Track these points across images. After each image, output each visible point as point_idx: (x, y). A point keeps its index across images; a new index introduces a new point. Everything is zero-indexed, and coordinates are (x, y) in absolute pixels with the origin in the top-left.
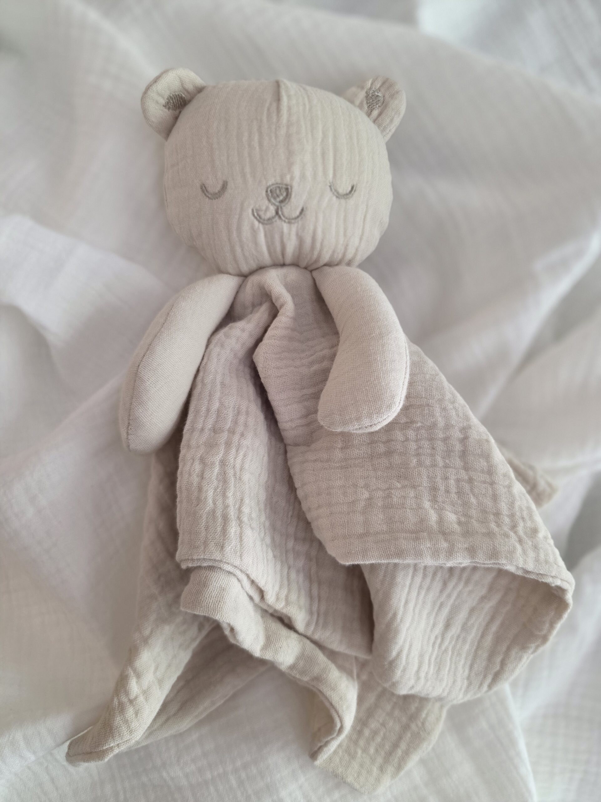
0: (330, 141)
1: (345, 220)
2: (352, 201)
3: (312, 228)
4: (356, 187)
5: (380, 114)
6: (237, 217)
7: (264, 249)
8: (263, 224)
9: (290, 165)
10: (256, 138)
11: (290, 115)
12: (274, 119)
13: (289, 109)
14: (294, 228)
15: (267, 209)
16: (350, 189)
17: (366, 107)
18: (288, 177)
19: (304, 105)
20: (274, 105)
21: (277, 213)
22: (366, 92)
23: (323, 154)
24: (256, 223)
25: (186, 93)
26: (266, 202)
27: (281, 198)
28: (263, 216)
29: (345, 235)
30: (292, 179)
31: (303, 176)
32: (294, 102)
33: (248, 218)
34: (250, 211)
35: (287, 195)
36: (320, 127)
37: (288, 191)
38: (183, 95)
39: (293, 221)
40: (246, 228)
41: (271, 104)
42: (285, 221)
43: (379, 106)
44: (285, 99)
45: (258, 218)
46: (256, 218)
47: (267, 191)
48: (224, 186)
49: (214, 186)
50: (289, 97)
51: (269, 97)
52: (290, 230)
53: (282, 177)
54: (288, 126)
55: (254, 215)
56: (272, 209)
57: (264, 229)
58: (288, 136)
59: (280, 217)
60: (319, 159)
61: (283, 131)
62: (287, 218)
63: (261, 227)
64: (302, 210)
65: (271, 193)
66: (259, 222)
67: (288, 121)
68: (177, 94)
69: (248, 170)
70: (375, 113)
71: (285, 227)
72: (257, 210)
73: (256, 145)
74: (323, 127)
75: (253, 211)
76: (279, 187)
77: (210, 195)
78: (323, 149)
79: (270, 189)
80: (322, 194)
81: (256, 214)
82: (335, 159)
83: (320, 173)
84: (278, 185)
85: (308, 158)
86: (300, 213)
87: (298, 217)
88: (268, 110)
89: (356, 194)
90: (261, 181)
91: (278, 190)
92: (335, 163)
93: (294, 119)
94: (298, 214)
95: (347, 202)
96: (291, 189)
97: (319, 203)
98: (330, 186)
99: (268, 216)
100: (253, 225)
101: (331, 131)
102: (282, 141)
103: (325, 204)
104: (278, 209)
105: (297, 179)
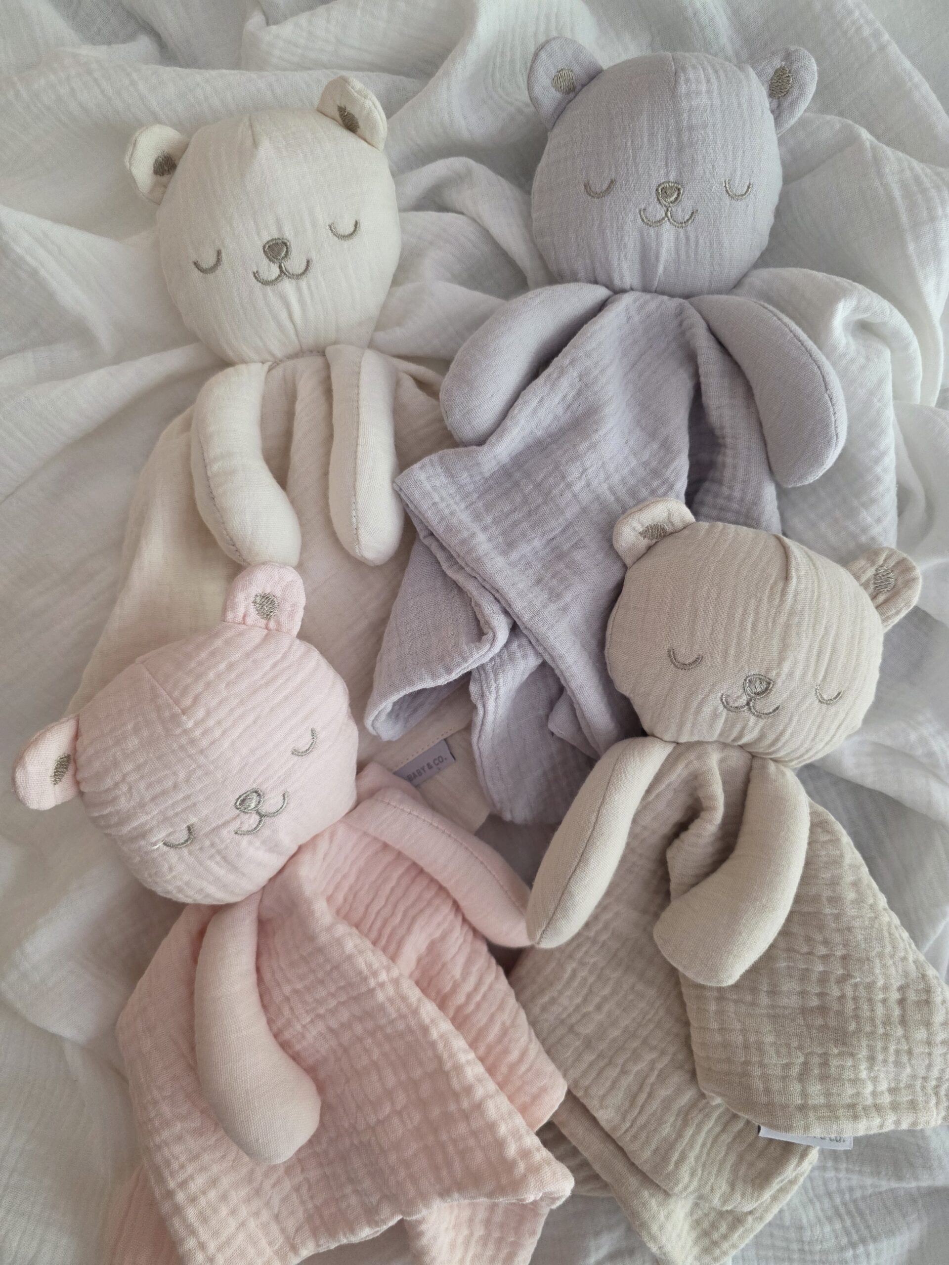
0: (831, 640)
1: (819, 727)
2: (833, 709)
3: (781, 728)
4: (844, 693)
5: (886, 601)
6: (700, 697)
7: (719, 730)
8: (729, 710)
9: (781, 660)
10: (750, 619)
11: (795, 601)
12: (776, 602)
13: (796, 594)
14: (761, 723)
15: (738, 698)
16: (836, 695)
17: (872, 587)
18: (774, 673)
19: (813, 591)
20: (780, 585)
21: (748, 704)
22: (877, 570)
23: (820, 654)
24: (721, 707)
25: (670, 525)
26: (742, 691)
27: (759, 690)
28: (731, 703)
29: (813, 740)
30: (778, 675)
31: (791, 674)
32: (802, 586)
33: (714, 702)
34: (720, 695)
35: (767, 689)
36: (824, 622)
37: (769, 684)
38: (666, 527)
39: (763, 716)
40: (707, 710)
41: (775, 583)
42: (754, 714)
43: (888, 590)
44: (794, 582)
45: (725, 702)
46: (723, 703)
47: (745, 680)
48: (698, 660)
49: (685, 654)
50: (799, 577)
51: (775, 571)
52: (756, 724)
53: (768, 670)
54: (791, 614)
55: (722, 700)
56: (744, 700)
57: (727, 714)
58: (787, 626)
59: (750, 709)
60: (813, 660)
61: (782, 619)
62: (757, 711)
63: (725, 712)
64: (777, 708)
65: (749, 681)
66: (725, 707)
67: (792, 608)
68: (659, 524)
69: (732, 652)
70: (881, 598)
71: (753, 719)
72: (728, 696)
73: (749, 627)
74: (828, 622)
75: (722, 696)
76: (760, 679)
77: (677, 664)
78: (820, 647)
79: (749, 678)
80: (805, 697)
81: (724, 699)
82: (830, 661)
83: (810, 674)
84: (761, 677)
85: (802, 655)
86: (774, 711)
87: (770, 713)
88: (772, 588)
89: (841, 701)
90: (742, 668)
91: (758, 682)
92: (829, 665)
93: (799, 607)
94: (771, 711)
95: (827, 708)
96: (773, 685)
97: (798, 705)
98: (816, 690)
99: (736, 705)
100: (716, 709)
101: (835, 627)
102: (778, 630)
103: (804, 708)
104: (751, 700)
105: (783, 676)
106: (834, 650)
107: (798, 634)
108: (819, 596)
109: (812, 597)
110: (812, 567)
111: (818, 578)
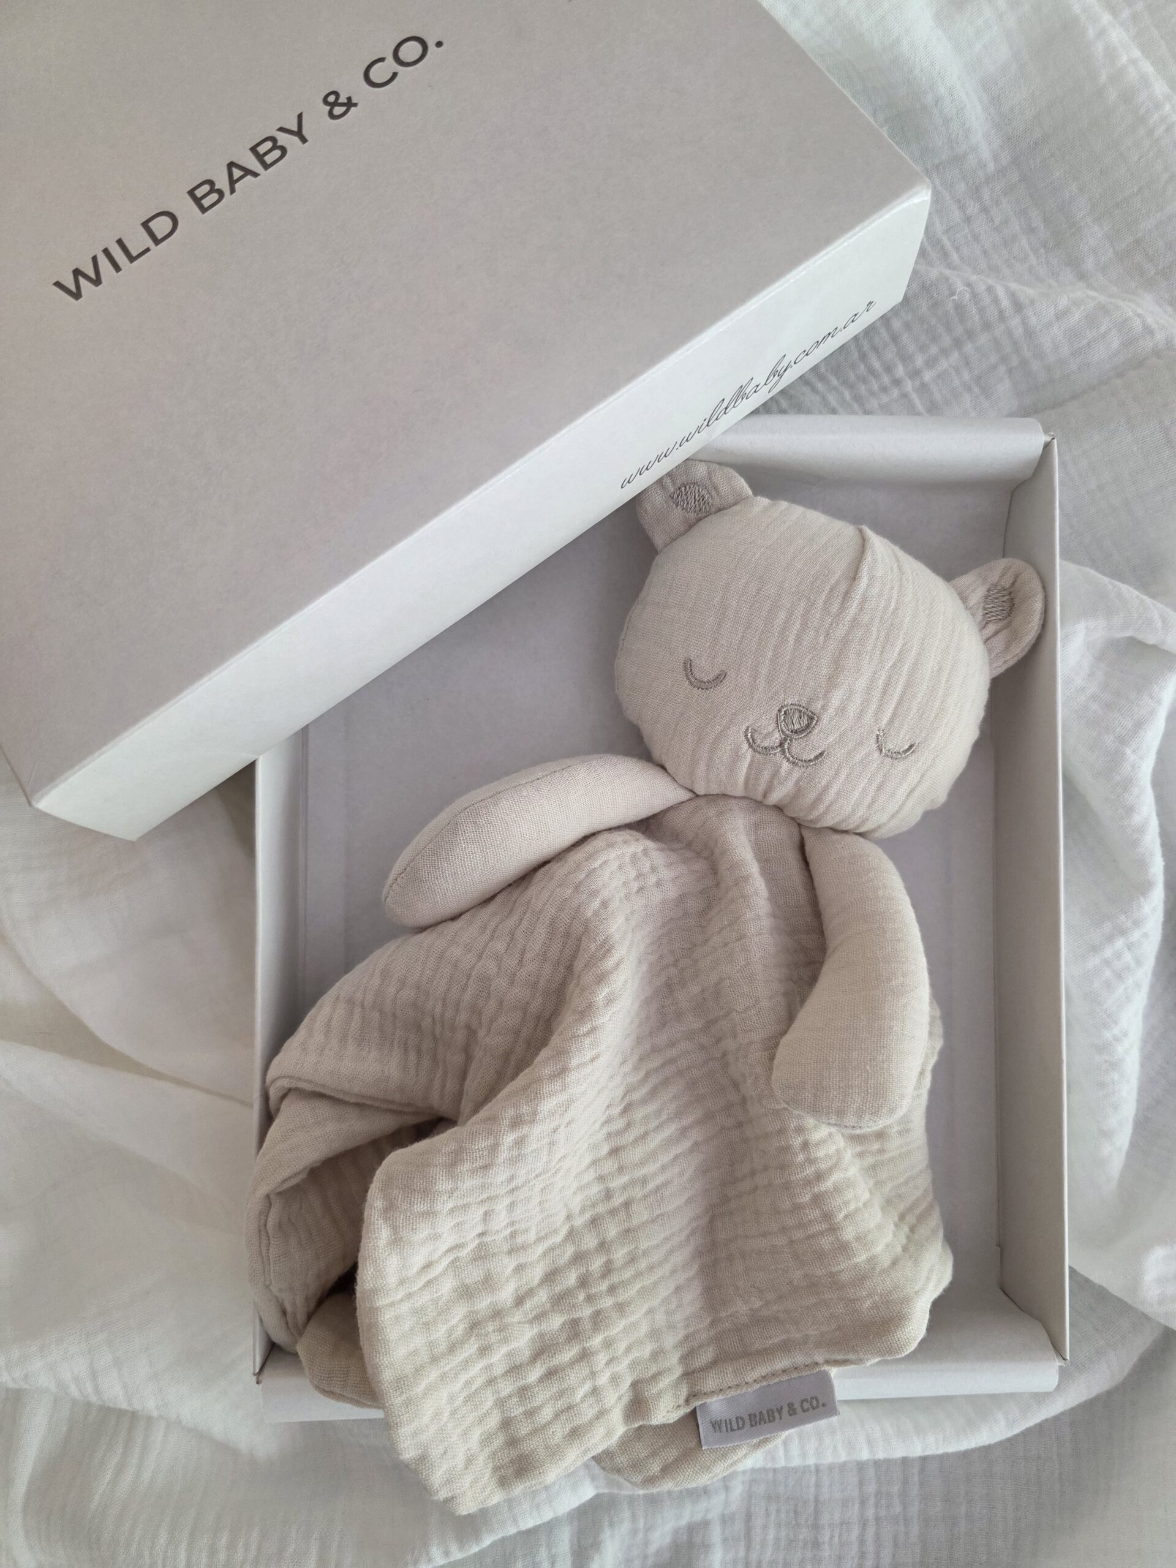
0: (906, 670)
1: (879, 788)
2: (901, 766)
3: (824, 783)
4: (918, 746)
5: (997, 633)
6: (718, 728)
7: (741, 779)
8: (755, 750)
9: (830, 687)
10: (795, 628)
12: (834, 608)
13: (864, 600)
14: (797, 773)
15: (769, 735)
16: (907, 747)
17: (981, 612)
18: (819, 705)
19: (889, 600)
21: (781, 745)
22: (989, 590)
23: (888, 684)
24: (745, 746)
26: (773, 725)
27: (797, 726)
28: (758, 741)
29: (870, 806)
30: (825, 708)
31: (842, 710)
32: (875, 591)
33: (737, 735)
34: (744, 728)
35: (808, 726)
36: (899, 644)
37: (811, 720)
39: (800, 763)
40: (726, 747)
41: (838, 582)
42: (788, 760)
43: (1001, 619)
44: (864, 582)
45: (751, 740)
46: (748, 740)
47: (780, 711)
48: (720, 678)
49: (705, 669)
50: (871, 579)
51: (840, 568)
52: (790, 773)
53: (810, 701)
55: (746, 736)
56: (777, 737)
57: (753, 757)
58: (845, 641)
59: (783, 752)
60: (877, 694)
61: (840, 631)
62: (793, 757)
63: (749, 754)
64: (821, 754)
65: (784, 713)
66: (750, 746)
67: (855, 619)
69: (764, 670)
70: (992, 629)
71: (786, 765)
72: (754, 731)
73: (791, 639)
74: (904, 645)
75: (747, 730)
76: (800, 711)
77: (693, 680)
78: (889, 677)
79: (785, 709)
80: (860, 743)
81: (749, 734)
82: (902, 698)
83: (870, 713)
84: (801, 708)
85: (861, 683)
86: (816, 758)
87: (810, 760)
88: (831, 590)
89: (913, 757)
90: (776, 693)
91: (797, 715)
92: (899, 703)
93: (865, 619)
94: (812, 757)
95: (892, 764)
96: (817, 721)
97: (849, 753)
98: (878, 736)
99: (766, 744)
100: (738, 748)
101: (914, 653)
102: (832, 646)
103: (858, 757)
104: (785, 740)
105: (831, 711)
106: (908, 685)
107: (859, 654)
108: (896, 609)
109: (886, 607)
110: (896, 569)
111: (901, 585)
